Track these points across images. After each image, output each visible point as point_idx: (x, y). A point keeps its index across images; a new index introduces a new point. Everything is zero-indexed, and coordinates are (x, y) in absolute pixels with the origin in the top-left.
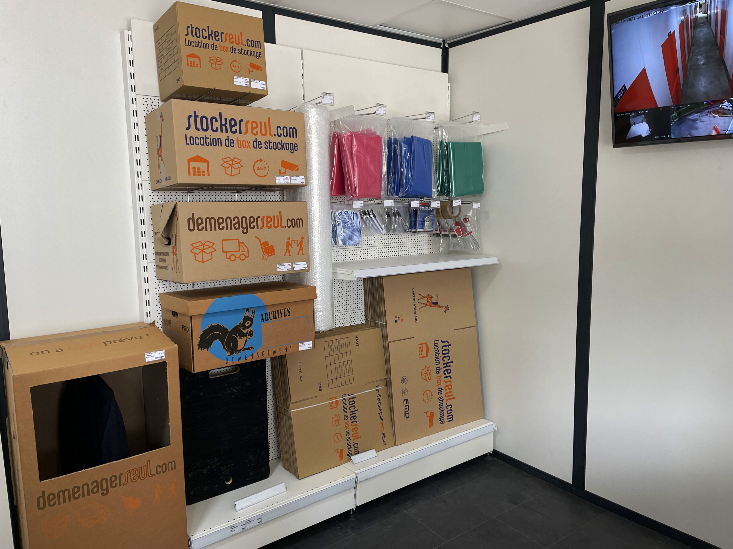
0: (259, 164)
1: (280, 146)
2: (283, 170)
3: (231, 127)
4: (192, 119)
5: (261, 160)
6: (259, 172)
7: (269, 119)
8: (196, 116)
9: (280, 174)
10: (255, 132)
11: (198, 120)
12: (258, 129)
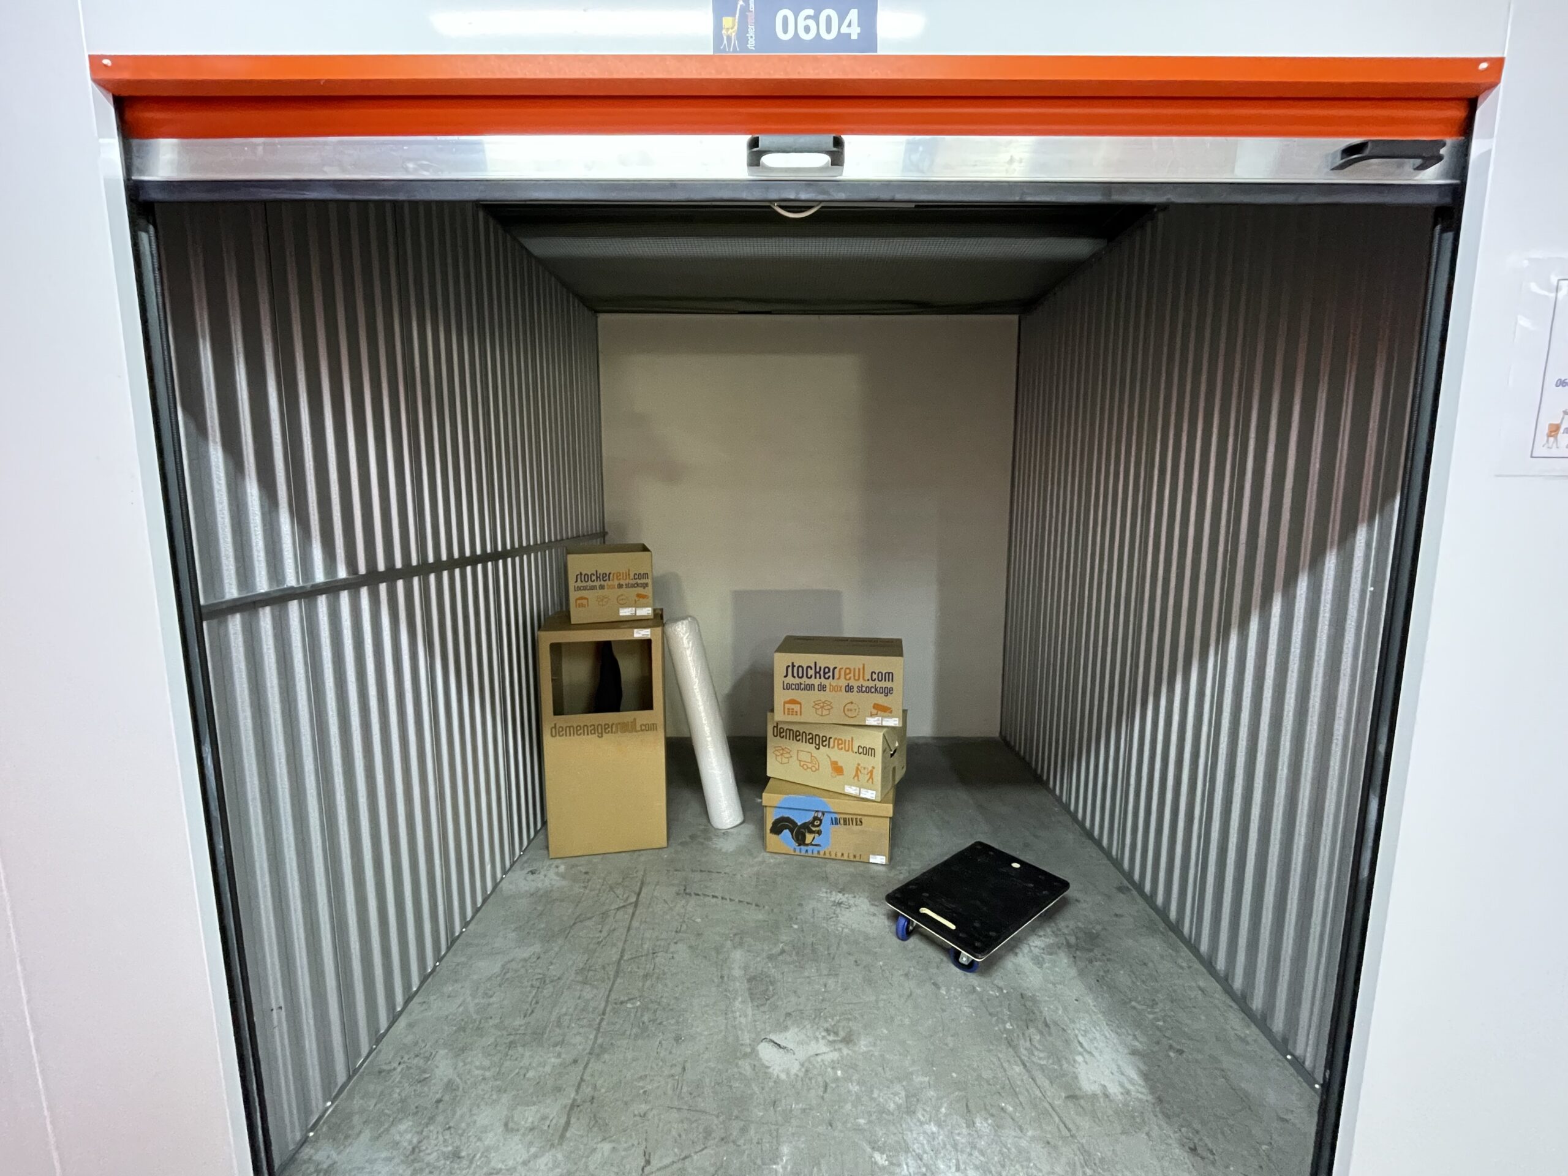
0: (849, 706)
1: (873, 690)
2: (874, 711)
3: (825, 673)
4: (790, 669)
5: (852, 703)
6: (849, 714)
7: (864, 665)
8: (793, 666)
9: (872, 715)
10: (848, 677)
11: (795, 669)
12: (852, 675)
